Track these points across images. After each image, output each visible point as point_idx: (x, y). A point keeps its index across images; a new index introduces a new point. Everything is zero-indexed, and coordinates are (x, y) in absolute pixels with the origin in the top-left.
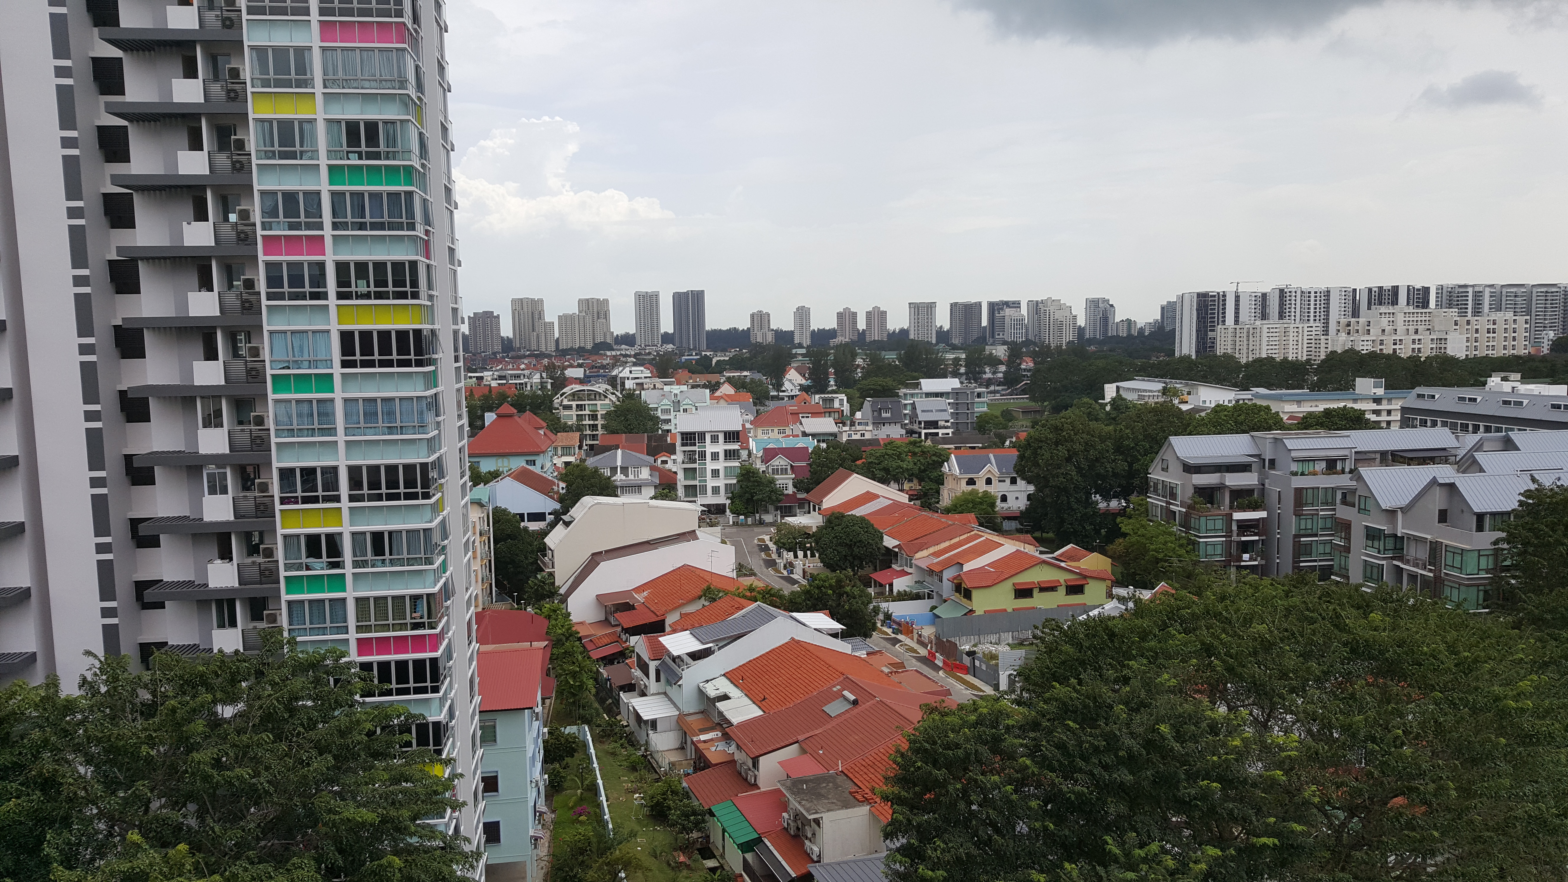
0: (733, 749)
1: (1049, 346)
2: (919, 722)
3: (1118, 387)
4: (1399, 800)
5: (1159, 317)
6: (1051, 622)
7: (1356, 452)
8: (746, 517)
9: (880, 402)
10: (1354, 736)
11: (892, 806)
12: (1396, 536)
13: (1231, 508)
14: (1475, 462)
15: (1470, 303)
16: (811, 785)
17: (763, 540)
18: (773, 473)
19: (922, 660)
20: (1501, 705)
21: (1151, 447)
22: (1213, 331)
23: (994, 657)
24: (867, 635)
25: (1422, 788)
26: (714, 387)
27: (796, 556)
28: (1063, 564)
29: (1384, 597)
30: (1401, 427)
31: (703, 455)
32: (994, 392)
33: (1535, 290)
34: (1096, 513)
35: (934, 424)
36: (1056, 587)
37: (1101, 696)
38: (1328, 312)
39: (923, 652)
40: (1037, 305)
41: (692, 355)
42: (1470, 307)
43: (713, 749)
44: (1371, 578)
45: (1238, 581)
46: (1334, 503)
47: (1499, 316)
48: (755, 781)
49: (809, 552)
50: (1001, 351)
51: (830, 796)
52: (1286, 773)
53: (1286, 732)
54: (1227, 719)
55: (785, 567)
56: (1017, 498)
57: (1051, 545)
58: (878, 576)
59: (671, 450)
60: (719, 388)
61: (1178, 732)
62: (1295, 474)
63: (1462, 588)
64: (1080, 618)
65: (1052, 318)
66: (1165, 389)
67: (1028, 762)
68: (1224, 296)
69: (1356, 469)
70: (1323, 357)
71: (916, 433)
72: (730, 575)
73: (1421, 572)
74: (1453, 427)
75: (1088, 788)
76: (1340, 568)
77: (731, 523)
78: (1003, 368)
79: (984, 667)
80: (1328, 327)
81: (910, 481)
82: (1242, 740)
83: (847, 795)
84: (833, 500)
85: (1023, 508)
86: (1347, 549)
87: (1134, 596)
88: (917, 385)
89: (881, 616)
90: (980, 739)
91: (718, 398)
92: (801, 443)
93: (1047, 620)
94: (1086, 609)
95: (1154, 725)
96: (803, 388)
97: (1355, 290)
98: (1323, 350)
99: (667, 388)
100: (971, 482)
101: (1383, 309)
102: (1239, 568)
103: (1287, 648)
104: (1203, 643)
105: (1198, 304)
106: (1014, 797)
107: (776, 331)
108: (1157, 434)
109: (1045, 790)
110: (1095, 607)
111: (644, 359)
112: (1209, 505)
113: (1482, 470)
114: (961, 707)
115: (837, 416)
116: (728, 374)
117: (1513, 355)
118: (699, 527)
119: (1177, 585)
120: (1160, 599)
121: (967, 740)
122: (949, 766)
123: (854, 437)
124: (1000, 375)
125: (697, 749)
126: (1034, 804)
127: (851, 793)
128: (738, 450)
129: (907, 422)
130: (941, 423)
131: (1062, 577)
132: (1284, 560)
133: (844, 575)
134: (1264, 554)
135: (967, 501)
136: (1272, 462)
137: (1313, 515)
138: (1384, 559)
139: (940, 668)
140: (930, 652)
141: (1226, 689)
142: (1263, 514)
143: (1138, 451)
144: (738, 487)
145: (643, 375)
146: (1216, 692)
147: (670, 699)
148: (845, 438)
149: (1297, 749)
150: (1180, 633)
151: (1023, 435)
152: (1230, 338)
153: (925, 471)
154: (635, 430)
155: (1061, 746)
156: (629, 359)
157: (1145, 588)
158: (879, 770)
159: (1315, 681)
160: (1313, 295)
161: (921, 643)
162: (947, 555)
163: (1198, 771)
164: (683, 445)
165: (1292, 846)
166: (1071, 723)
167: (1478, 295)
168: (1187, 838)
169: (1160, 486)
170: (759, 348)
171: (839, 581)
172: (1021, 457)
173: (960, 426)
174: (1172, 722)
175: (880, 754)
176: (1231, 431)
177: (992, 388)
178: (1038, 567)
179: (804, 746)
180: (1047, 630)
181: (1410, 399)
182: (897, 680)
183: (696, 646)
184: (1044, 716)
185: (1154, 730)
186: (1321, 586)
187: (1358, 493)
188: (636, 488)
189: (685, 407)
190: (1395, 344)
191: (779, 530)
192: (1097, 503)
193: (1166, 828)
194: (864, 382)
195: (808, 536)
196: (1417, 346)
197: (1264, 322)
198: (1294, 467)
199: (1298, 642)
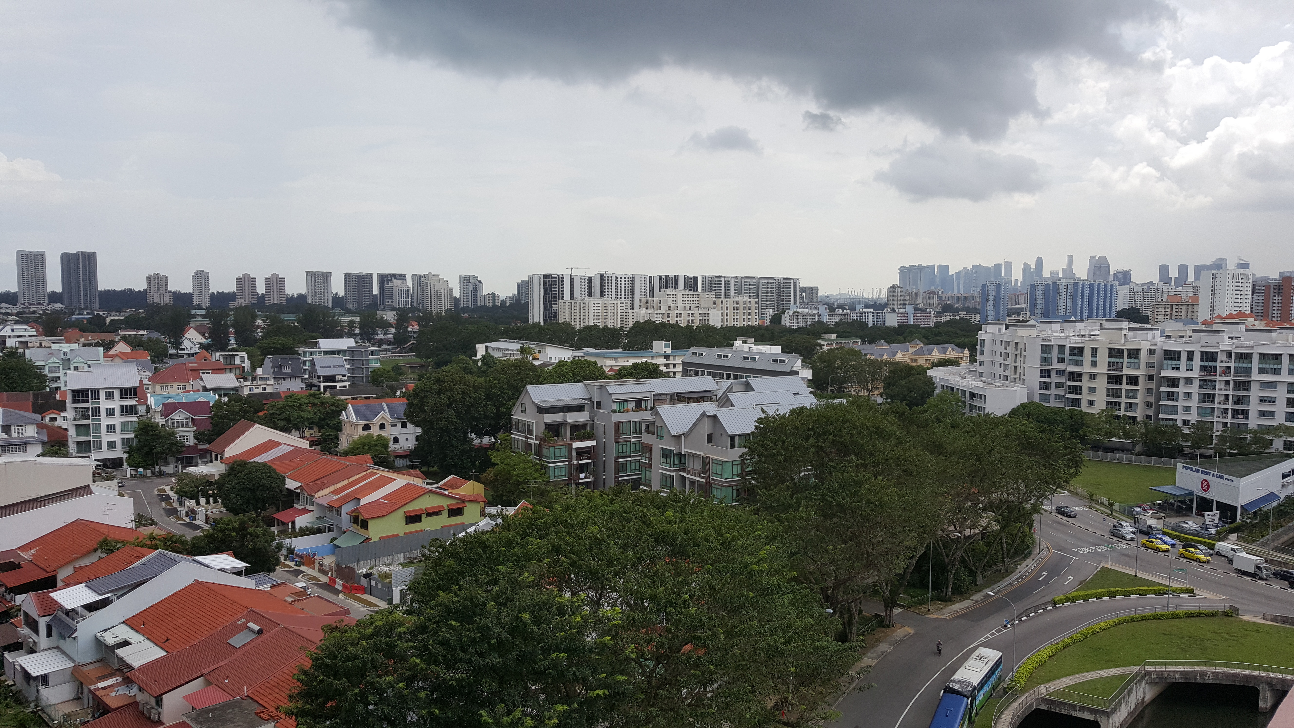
0: (134, 691)
1: (431, 313)
2: (321, 641)
3: (486, 347)
4: (688, 647)
5: (516, 293)
6: (436, 542)
7: (654, 395)
8: (145, 470)
9: (280, 359)
10: (658, 603)
11: (296, 719)
12: (680, 454)
13: (571, 439)
14: (728, 399)
15: (723, 288)
16: (217, 713)
17: (164, 490)
18: (173, 426)
19: (323, 586)
20: (749, 569)
21: (513, 394)
22: (556, 304)
23: (388, 576)
24: (271, 570)
25: (702, 635)
26: (108, 346)
27: (198, 503)
28: (446, 492)
29: (675, 499)
30: (682, 376)
31: (97, 412)
32: (386, 350)
33: (761, 281)
34: (472, 448)
35: (332, 378)
36: (440, 511)
37: (476, 597)
38: (633, 292)
39: (324, 579)
40: (420, 279)
41: (83, 314)
42: (723, 291)
43: (113, 694)
44: (666, 485)
45: (577, 495)
46: (640, 432)
47: (740, 298)
48: (159, 717)
49: (211, 499)
50: (390, 316)
51: (236, 720)
52: (613, 638)
53: (612, 606)
54: (571, 602)
55: (187, 514)
56: (407, 439)
57: (435, 477)
58: (281, 516)
59: (61, 407)
60: (114, 346)
61: (535, 617)
62: (614, 412)
63: (723, 488)
64: (460, 535)
65: (432, 290)
66: (522, 348)
67: (418, 661)
68: (563, 278)
69: (654, 407)
70: (631, 325)
71: (315, 386)
72: (129, 526)
73: (697, 479)
74: (714, 375)
75: (466, 674)
76: (646, 480)
77: (129, 475)
78: (393, 330)
79: (379, 586)
80: (633, 303)
81: (311, 428)
82: (582, 617)
83: (253, 716)
84: (234, 450)
85: (412, 447)
86: (650, 466)
87: (502, 512)
88: (316, 344)
89: (284, 552)
90: (376, 649)
91: (113, 356)
92: (202, 397)
93: (433, 540)
94: (464, 527)
95: (517, 615)
96: (203, 346)
97: (650, 277)
98: (631, 320)
99: (55, 347)
100: (367, 427)
101: (669, 291)
102: (578, 484)
103: (612, 542)
104: (553, 546)
105: (544, 284)
106: (406, 692)
107: (174, 293)
108: (517, 384)
109: (431, 681)
110: (472, 525)
111: (29, 318)
112: (556, 438)
113: (732, 405)
114: (359, 624)
115: (238, 371)
116: (123, 333)
117: (749, 325)
118: (94, 481)
119: (534, 502)
120: (522, 514)
121: (364, 650)
122: (347, 675)
123: (256, 391)
124: (391, 336)
125: (95, 697)
126: (422, 694)
127: (256, 714)
128: (135, 406)
129: (306, 376)
130: (339, 377)
131: (445, 503)
132: (608, 477)
133: (248, 517)
134: (595, 473)
135: (363, 444)
136: (599, 403)
137: (627, 442)
138: (674, 471)
139: (340, 592)
140: (330, 579)
141: (570, 579)
142: (593, 443)
143: (504, 398)
144: (135, 441)
145: (27, 334)
146: (563, 582)
147: (64, 653)
148: (246, 392)
149: (620, 619)
150: (536, 539)
151: (411, 387)
152: (567, 311)
153: (324, 419)
154: (19, 389)
155: (445, 643)
156: (10, 318)
157: (510, 506)
158: (283, 689)
159: (632, 565)
160: (623, 279)
161: (322, 571)
162: (345, 492)
163: (551, 646)
164: (74, 402)
165: (618, 694)
166: (453, 622)
167: (727, 283)
168: (543, 701)
169: (520, 425)
170: (156, 309)
171: (243, 525)
172: (410, 405)
173: (356, 380)
174: (531, 610)
175: (284, 675)
176: (571, 381)
177: (384, 347)
178: (425, 496)
179: (209, 678)
180: (433, 548)
181: (687, 356)
182: (299, 607)
183: (92, 597)
184: (430, 620)
185: (518, 618)
186: (633, 494)
187: (656, 425)
188: (22, 446)
189: (76, 365)
190: (677, 317)
191: (180, 480)
192: (472, 440)
193: (528, 696)
194: (265, 341)
195: (210, 483)
196: (691, 318)
197: (591, 298)
198: (614, 407)
199: (619, 538)
